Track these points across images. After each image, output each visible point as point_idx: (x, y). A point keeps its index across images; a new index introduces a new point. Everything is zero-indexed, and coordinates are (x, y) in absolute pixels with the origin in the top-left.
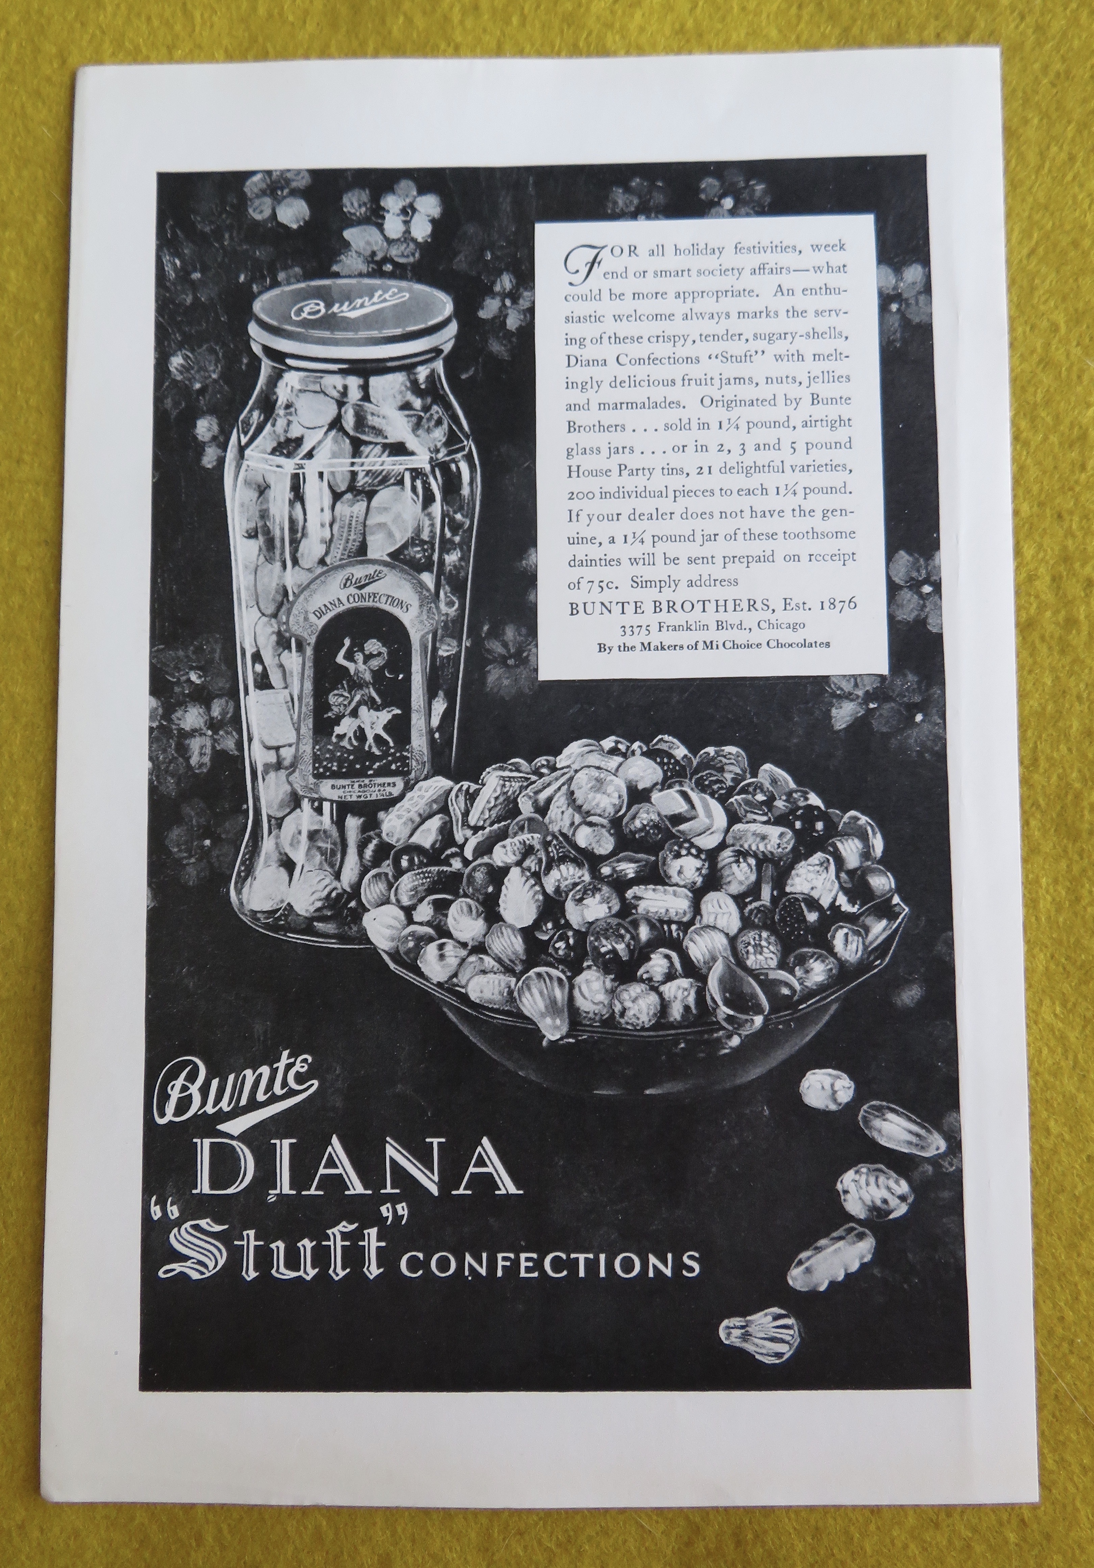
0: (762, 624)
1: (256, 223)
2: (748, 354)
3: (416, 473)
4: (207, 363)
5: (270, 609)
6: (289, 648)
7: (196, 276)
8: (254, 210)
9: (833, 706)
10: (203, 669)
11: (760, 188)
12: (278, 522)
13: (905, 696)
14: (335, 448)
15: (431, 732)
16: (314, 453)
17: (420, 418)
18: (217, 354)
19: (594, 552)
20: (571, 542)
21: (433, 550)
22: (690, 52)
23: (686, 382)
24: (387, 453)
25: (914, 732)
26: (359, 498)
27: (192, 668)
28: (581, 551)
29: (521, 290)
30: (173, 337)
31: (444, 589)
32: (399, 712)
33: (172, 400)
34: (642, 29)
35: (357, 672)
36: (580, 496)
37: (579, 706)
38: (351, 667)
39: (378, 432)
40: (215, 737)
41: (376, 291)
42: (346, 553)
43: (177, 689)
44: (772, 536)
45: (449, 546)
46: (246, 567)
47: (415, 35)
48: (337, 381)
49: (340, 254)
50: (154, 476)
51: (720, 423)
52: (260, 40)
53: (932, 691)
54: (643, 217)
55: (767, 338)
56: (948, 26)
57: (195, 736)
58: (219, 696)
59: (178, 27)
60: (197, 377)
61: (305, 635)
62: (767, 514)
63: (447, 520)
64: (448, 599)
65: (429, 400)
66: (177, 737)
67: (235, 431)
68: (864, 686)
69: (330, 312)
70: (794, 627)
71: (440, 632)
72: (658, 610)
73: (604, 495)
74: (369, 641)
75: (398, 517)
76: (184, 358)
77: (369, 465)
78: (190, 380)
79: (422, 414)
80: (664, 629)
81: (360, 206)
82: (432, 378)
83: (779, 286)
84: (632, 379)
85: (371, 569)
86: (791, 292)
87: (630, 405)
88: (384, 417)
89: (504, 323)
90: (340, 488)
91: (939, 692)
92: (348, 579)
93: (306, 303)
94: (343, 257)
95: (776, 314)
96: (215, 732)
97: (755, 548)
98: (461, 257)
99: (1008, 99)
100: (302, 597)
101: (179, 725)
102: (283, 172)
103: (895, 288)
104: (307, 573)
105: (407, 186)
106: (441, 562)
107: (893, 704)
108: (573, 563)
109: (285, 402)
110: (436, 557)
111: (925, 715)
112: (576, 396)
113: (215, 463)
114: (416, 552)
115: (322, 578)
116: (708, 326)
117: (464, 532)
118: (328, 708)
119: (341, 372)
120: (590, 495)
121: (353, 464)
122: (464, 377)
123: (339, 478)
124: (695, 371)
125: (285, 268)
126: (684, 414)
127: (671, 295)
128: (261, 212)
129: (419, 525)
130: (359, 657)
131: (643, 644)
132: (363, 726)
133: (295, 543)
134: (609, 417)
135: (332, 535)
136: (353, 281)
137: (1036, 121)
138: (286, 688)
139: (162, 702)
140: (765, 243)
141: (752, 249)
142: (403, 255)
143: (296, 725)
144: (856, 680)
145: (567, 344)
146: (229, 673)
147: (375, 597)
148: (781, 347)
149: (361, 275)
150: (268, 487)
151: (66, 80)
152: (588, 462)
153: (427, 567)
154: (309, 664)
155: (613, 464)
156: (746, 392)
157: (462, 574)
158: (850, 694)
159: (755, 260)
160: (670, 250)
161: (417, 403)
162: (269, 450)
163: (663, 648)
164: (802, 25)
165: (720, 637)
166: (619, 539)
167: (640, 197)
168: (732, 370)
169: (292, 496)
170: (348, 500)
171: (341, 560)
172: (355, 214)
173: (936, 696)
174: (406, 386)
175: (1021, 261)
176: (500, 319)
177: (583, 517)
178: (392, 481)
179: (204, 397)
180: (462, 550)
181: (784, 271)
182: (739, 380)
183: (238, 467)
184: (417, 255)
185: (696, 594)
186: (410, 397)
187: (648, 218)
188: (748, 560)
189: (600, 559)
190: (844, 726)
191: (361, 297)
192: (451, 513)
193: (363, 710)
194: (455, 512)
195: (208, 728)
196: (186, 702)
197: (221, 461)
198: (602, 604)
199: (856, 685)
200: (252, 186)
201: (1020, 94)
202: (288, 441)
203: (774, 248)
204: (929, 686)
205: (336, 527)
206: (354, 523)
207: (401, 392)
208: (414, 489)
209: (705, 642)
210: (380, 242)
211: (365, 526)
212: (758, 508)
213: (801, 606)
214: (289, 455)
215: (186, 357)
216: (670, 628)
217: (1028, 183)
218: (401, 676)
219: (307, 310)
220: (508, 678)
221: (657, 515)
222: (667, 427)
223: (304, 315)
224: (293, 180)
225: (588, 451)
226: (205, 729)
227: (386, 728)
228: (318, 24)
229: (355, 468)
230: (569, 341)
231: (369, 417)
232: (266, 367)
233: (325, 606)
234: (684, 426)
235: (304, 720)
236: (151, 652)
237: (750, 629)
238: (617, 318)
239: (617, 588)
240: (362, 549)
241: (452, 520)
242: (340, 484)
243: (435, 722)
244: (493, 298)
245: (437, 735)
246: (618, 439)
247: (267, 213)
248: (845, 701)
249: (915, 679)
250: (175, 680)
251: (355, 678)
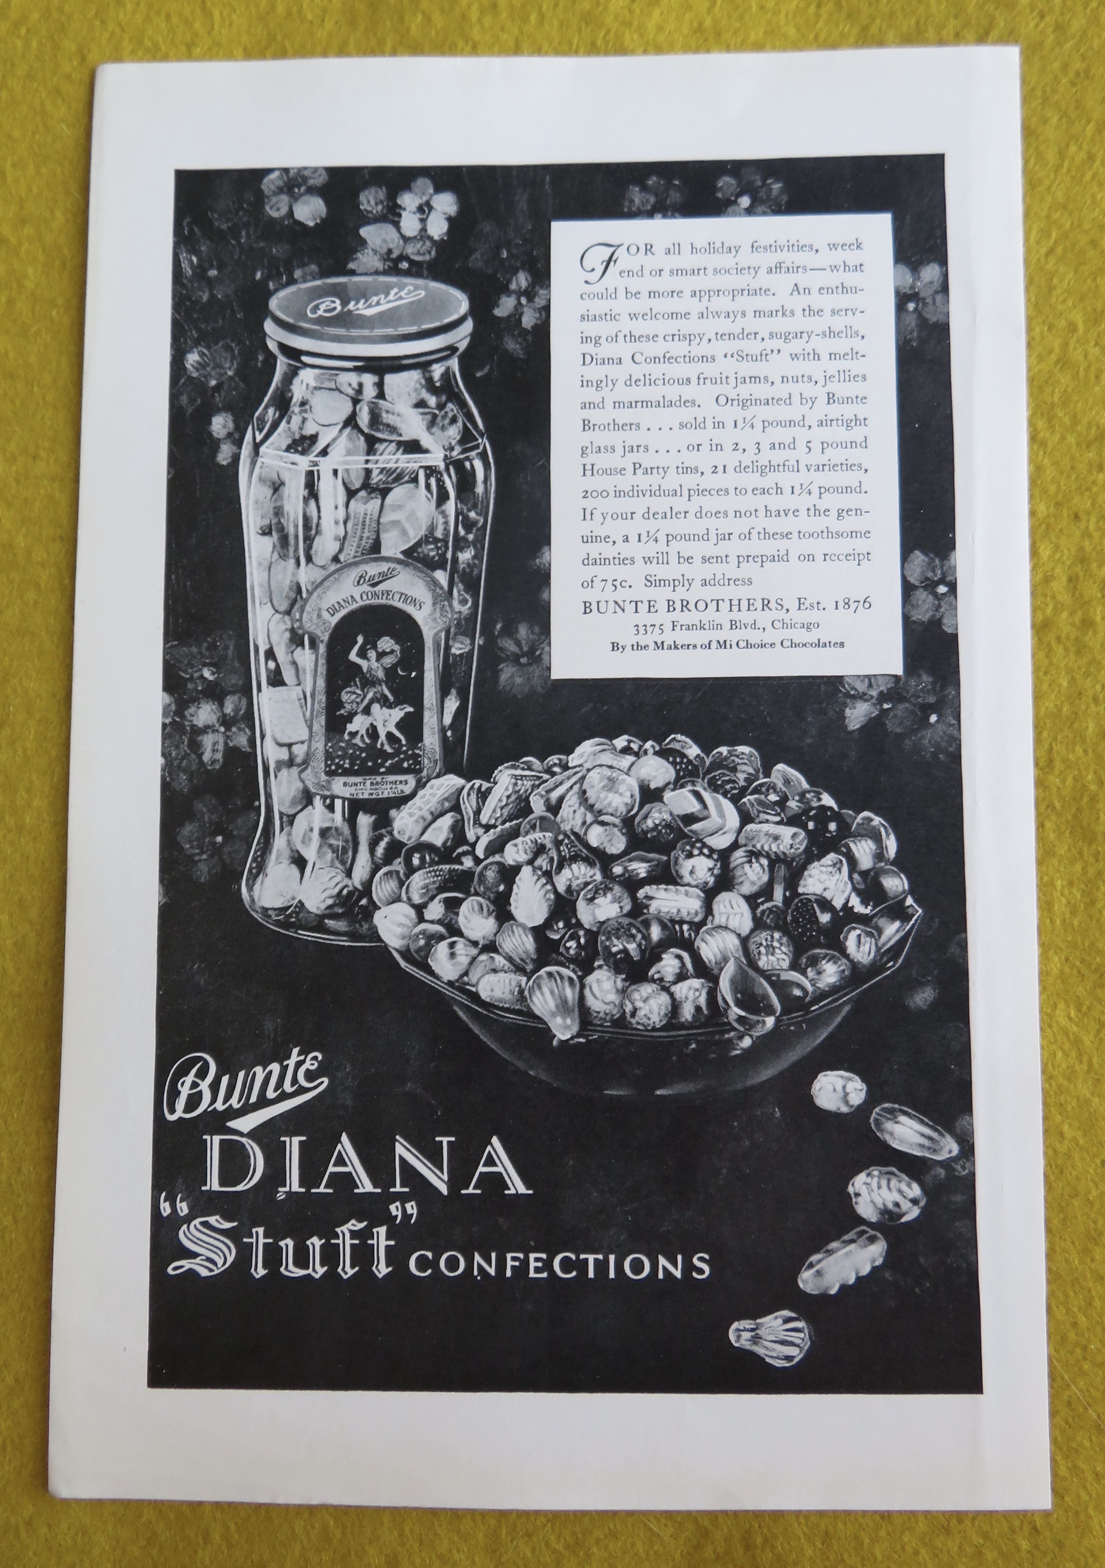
0: (777, 624)
1: (273, 221)
2: (765, 353)
3: (431, 471)
4: (223, 360)
5: (284, 606)
6: (302, 645)
7: (213, 273)
8: (271, 208)
9: (847, 707)
10: (216, 666)
11: (778, 186)
12: (292, 519)
13: (919, 697)
14: (350, 445)
15: (443, 730)
16: (329, 450)
17: (435, 416)
18: (233, 351)
19: (609, 550)
20: (585, 540)
21: (447, 548)
23: (702, 381)
24: (401, 450)
25: (928, 733)
26: (373, 496)
27: (205, 665)
28: (595, 550)
29: (538, 288)
30: (189, 334)
31: (457, 587)
32: (411, 709)
33: (188, 397)
35: (370, 669)
36: (595, 494)
37: (592, 705)
38: (364, 664)
39: (393, 430)
40: (228, 733)
41: (393, 288)
42: (361, 550)
43: (190, 686)
44: (787, 535)
45: (462, 544)
46: (260, 564)
48: (353, 379)
49: (356, 252)
50: (169, 472)
51: (736, 422)
53: (946, 692)
54: (660, 216)
55: (784, 337)
56: (968, 26)
57: (208, 733)
58: (233, 693)
59: (197, 25)
60: (213, 373)
61: (319, 632)
62: (782, 513)
63: (461, 518)
64: (462, 597)
65: (444, 398)
66: (190, 733)
67: (250, 428)
68: (878, 686)
69: (346, 309)
70: (808, 627)
71: (453, 630)
72: (672, 609)
73: (619, 493)
74: (383, 639)
75: (411, 515)
76: (199, 355)
77: (383, 463)
78: (206, 377)
79: (437, 412)
80: (678, 628)
81: (377, 204)
82: (447, 375)
83: (797, 285)
84: (648, 378)
86: (808, 291)
87: (645, 404)
88: (399, 415)
89: (519, 321)
90: (354, 485)
91: (953, 692)
92: (361, 577)
93: (322, 300)
94: (359, 255)
95: (793, 313)
96: (228, 729)
97: (770, 547)
98: (477, 255)
100: (316, 594)
101: (192, 721)
102: (300, 170)
103: (913, 287)
104: (321, 570)
105: (423, 183)
106: (455, 560)
107: (907, 705)
108: (587, 561)
109: (300, 400)
110: (449, 555)
111: (939, 716)
112: (591, 394)
113: (229, 460)
114: (430, 550)
115: (336, 576)
116: (725, 325)
117: (478, 530)
118: (341, 705)
119: (356, 369)
120: (605, 494)
121: (367, 462)
122: (479, 375)
123: (353, 475)
124: (711, 370)
125: (301, 265)
126: (700, 413)
127: (688, 294)
128: (278, 209)
129: (433, 523)
130: (373, 654)
131: (657, 643)
132: (375, 724)
133: (309, 540)
134: (625, 416)
135: (346, 534)
136: (369, 279)
138: (299, 684)
139: (175, 698)
140: (783, 242)
141: (769, 248)
142: (419, 253)
143: (308, 722)
144: (870, 680)
145: (583, 342)
146: (242, 670)
147: (389, 595)
148: (797, 346)
149: (377, 273)
150: (283, 484)
151: (86, 78)
152: (603, 461)
153: (441, 565)
154: (322, 661)
155: (628, 463)
156: (762, 391)
157: (476, 572)
158: (864, 694)
159: (772, 258)
160: (686, 248)
161: (433, 401)
162: (284, 446)
163: (677, 647)
165: (734, 636)
166: (634, 538)
167: (657, 195)
168: (748, 369)
169: (306, 493)
170: (363, 498)
171: (355, 557)
172: (372, 212)
173: (952, 697)
174: (421, 384)
176: (517, 316)
177: (597, 515)
178: (406, 479)
179: (219, 393)
180: (476, 548)
181: (801, 270)
182: (755, 379)
183: (253, 464)
184: (434, 253)
185: (710, 593)
186: (425, 395)
187: (665, 216)
188: (763, 559)
189: (615, 558)
190: (858, 726)
191: (377, 294)
192: (465, 511)
193: (376, 707)
194: (469, 510)
195: (221, 725)
196: (199, 699)
197: (236, 458)
198: (616, 602)
199: (870, 686)
200: (269, 184)
202: (304, 438)
203: (791, 247)
204: (943, 687)
205: (350, 525)
206: (368, 521)
207: (416, 390)
208: (428, 487)
209: (719, 642)
210: (397, 240)
211: (379, 524)
212: (773, 508)
213: (816, 606)
214: (304, 453)
215: (202, 354)
216: (684, 628)
218: (414, 674)
219: (323, 307)
220: (520, 676)
221: (672, 514)
222: (683, 426)
223: (321, 312)
224: (310, 178)
225: (603, 450)
226: (217, 725)
227: (398, 726)
228: (337, 23)
229: (370, 466)
230: (585, 339)
231: (385, 415)
232: (282, 364)
233: (339, 603)
234: (699, 425)
235: (317, 716)
236: (165, 649)
237: (764, 629)
238: (634, 316)
239: (631, 587)
240: (377, 546)
241: (466, 518)
242: (355, 482)
243: (448, 720)
244: (509, 296)
245: (449, 733)
246: (633, 438)
247: (284, 210)
248: (860, 701)
249: (930, 679)
250: (188, 676)
251: (368, 676)
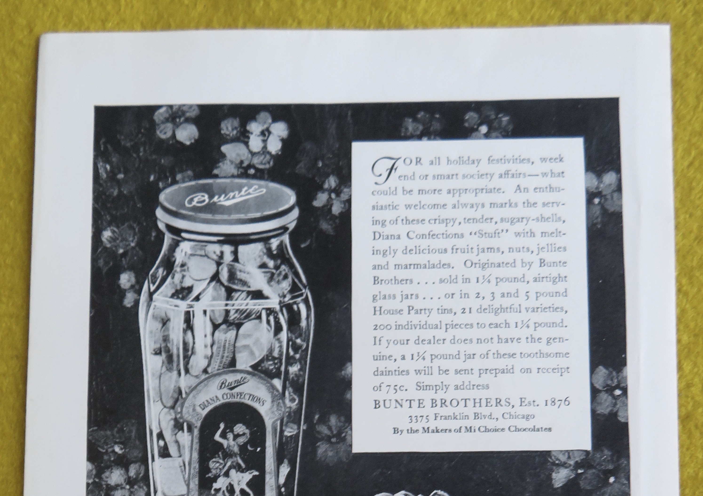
0: (505, 415)
1: (162, 141)
2: (497, 232)
3: (270, 311)
4: (128, 236)
5: (170, 403)
6: (182, 429)
7: (121, 176)
8: (161, 132)
9: (553, 472)
10: (124, 444)
11: (505, 119)
12: (175, 344)
13: (602, 465)
14: (215, 294)
15: (279, 487)
16: (200, 297)
17: (273, 274)
18: (134, 229)
19: (391, 366)
20: (376, 359)
21: (281, 364)
22: (458, 27)
23: (455, 251)
24: (250, 297)
25: (609, 490)
26: (231, 328)
27: (116, 443)
28: (382, 365)
29: (342, 187)
30: (104, 217)
31: (288, 390)
32: (257, 473)
33: (104, 260)
34: (426, 11)
35: (229, 446)
36: (382, 327)
37: (380, 470)
38: (225, 443)
39: (244, 283)
40: (132, 490)
41: (244, 187)
42: (222, 365)
43: (106, 457)
44: (513, 355)
45: (292, 361)
46: (153, 375)
47: (271, 13)
48: (217, 248)
49: (219, 162)
50: (91, 312)
51: (478, 278)
52: (165, 16)
53: (620, 462)
54: (426, 139)
55: (510, 221)
56: (634, 11)
57: (118, 489)
58: (135, 462)
59: (109, 8)
60: (121, 244)
61: (193, 421)
62: (509, 341)
63: (291, 343)
64: (291, 397)
65: (279, 262)
66: (106, 490)
67: (146, 282)
68: (575, 457)
69: (212, 201)
70: (527, 417)
71: (285, 419)
72: (434, 405)
73: (398, 327)
74: (237, 425)
75: (257, 341)
76: (111, 232)
77: (238, 306)
78: (116, 247)
79: (274, 271)
80: (439, 418)
81: (233, 130)
82: (281, 246)
83: (518, 186)
84: (418, 248)
85: (238, 376)
86: (526, 190)
87: (416, 266)
88: (248, 273)
89: (330, 209)
90: (218, 321)
91: (625, 462)
92: (223, 383)
93: (194, 195)
94: (221, 164)
95: (516, 205)
96: (132, 486)
97: (501, 363)
98: (302, 165)
99: (675, 61)
100: (191, 396)
101: (107, 481)
102: (180, 106)
103: (597, 188)
104: (195, 379)
105: (264, 116)
106: (287, 372)
107: (594, 471)
108: (377, 373)
109: (181, 263)
110: (283, 368)
111: (616, 478)
112: (379, 260)
113: (132, 304)
114: (269, 365)
115: (206, 382)
116: (469, 213)
117: (303, 351)
118: (209, 470)
119: (219, 242)
120: (389, 327)
121: (227, 305)
122: (303, 246)
123: (217, 314)
124: (460, 243)
125: (182, 171)
126: (453, 272)
127: (445, 191)
128: (165, 133)
129: (271, 347)
130: (230, 436)
131: (424, 428)
132: (232, 483)
133: (187, 358)
134: (402, 274)
135: (212, 353)
136: (228, 181)
137: (694, 75)
138: (180, 456)
139: (95, 466)
140: (509, 156)
141: (499, 161)
142: (261, 163)
143: (187, 482)
144: (569, 453)
145: (373, 224)
146: (141, 447)
147: (241, 395)
148: (519, 227)
149: (233, 176)
150: (169, 320)
151: (33, 43)
152: (387, 305)
153: (277, 375)
154: (196, 441)
155: (404, 306)
156: (495, 258)
157: (301, 380)
158: (565, 463)
159: (502, 168)
160: (444, 161)
161: (271, 264)
162: (170, 294)
163: (437, 431)
164: (535, 9)
165: (476, 424)
166: (408, 357)
167: (424, 125)
168: (486, 243)
169: (185, 326)
170: (224, 330)
171: (218, 370)
172: (229, 135)
173: (624, 465)
174: (263, 252)
175: (683, 170)
176: (328, 206)
177: (384, 341)
178: (253, 316)
179: (125, 258)
180: (301, 363)
181: (521, 176)
182: (490, 249)
183: (149, 306)
184: (272, 163)
185: (460, 395)
186: (266, 259)
187: (429, 139)
188: (496, 372)
189: (395, 371)
190: (560, 485)
191: (233, 191)
192: (294, 338)
193: (233, 472)
194: (297, 338)
195: (127, 484)
196: (112, 466)
197: (137, 303)
198: (396, 401)
199: (569, 457)
200: (159, 116)
201: (683, 57)
202: (183, 289)
203: (515, 160)
204: (619, 459)
205: (215, 348)
206: (227, 345)
207: (260, 256)
208: (268, 322)
209: (466, 428)
210: (246, 154)
211: (234, 347)
212: (503, 337)
213: (532, 403)
214: (183, 299)
215: (113, 232)
216: (443, 418)
217: (688, 117)
218: (259, 449)
219: (196, 200)
220: (331, 451)
221: (434, 341)
222: (442, 281)
223: (194, 203)
224: (187, 112)
225: (387, 297)
226: (124, 484)
227: (249, 484)
228: (205, 6)
229: (228, 308)
230: (375, 222)
231: (238, 273)
232: (168, 238)
233: (207, 401)
234: (453, 280)
235: (193, 478)
236: (88, 432)
237: (497, 419)
238: (408, 207)
239: (406, 390)
240: (233, 363)
241: (294, 343)
242: (218, 318)
243: (282, 480)
244: (323, 193)
245: (283, 490)
246: (408, 289)
247: (169, 134)
248: (562, 468)
249: (610, 453)
250: (104, 451)
251: (228, 450)
